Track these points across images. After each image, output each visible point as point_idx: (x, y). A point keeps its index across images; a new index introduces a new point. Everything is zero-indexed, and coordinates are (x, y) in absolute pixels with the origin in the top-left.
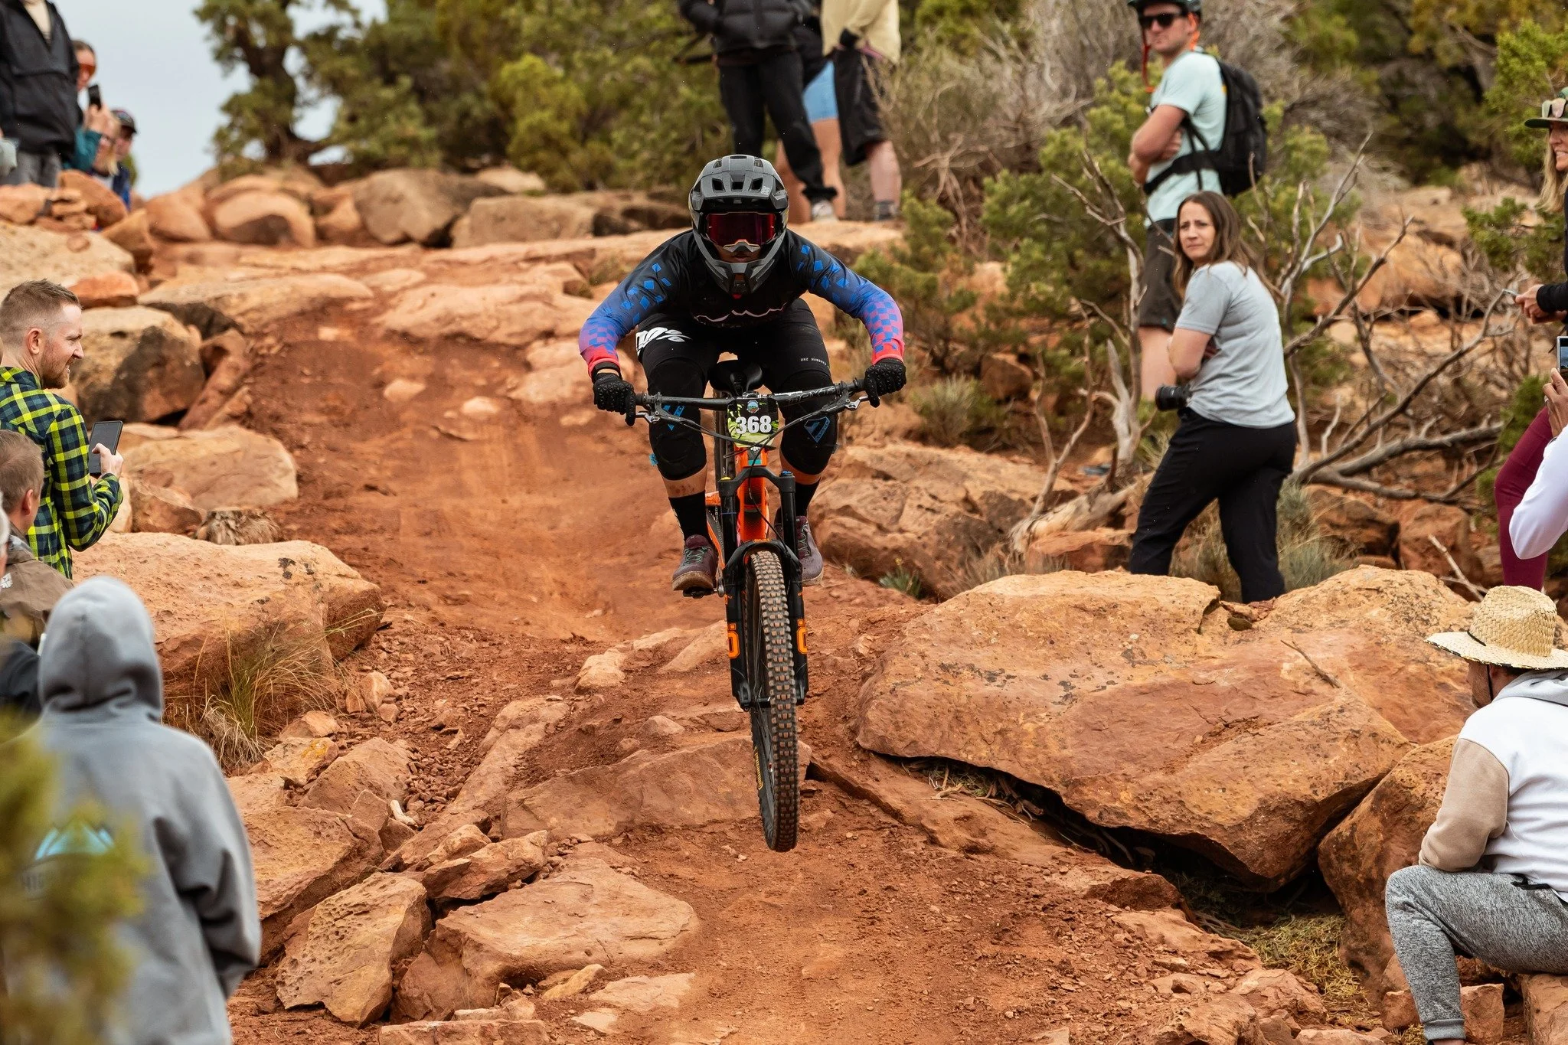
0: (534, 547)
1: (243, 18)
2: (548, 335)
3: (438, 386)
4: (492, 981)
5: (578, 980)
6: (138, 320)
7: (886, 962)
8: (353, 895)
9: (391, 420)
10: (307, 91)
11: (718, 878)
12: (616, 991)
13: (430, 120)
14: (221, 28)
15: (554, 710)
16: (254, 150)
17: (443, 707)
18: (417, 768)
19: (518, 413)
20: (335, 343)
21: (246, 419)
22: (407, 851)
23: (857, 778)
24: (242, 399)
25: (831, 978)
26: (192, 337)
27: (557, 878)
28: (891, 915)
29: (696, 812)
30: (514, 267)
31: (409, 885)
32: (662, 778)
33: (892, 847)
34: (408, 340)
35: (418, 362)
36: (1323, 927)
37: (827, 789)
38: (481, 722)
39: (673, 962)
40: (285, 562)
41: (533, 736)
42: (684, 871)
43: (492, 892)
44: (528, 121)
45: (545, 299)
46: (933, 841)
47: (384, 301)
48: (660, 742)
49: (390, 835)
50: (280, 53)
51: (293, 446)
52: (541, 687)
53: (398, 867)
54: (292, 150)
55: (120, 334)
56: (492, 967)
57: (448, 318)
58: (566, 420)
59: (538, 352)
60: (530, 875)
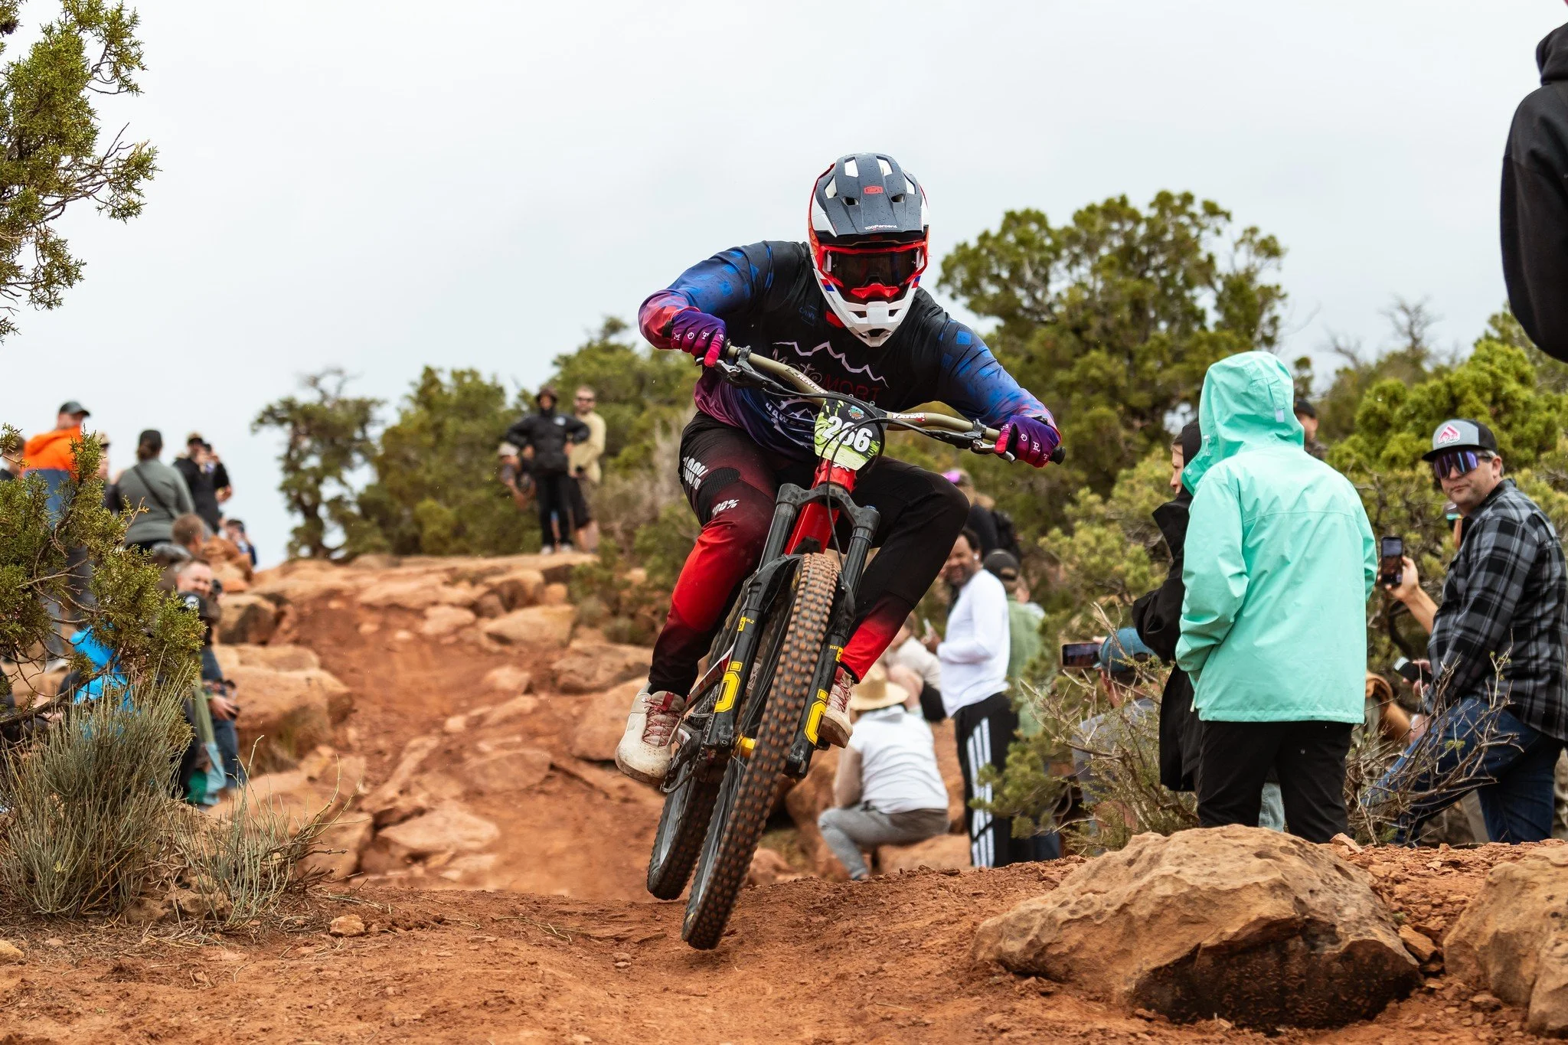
0: (428, 690)
1: (300, 490)
2: (435, 604)
3: (385, 627)
4: (404, 859)
5: (442, 859)
6: (246, 599)
7: (586, 849)
8: (339, 821)
9: (362, 642)
10: (329, 524)
11: (508, 814)
12: (462, 863)
13: (387, 536)
14: (289, 496)
15: (432, 742)
16: (305, 551)
17: (382, 743)
18: (369, 769)
19: (421, 638)
20: (338, 610)
21: (297, 642)
22: (365, 804)
23: (572, 769)
24: (294, 634)
25: (560, 856)
26: (270, 607)
27: (435, 814)
28: (589, 827)
29: (498, 785)
30: (420, 575)
31: (366, 818)
32: (483, 770)
33: (589, 799)
34: (371, 607)
35: (377, 617)
36: (788, 834)
37: (559, 775)
38: (399, 750)
39: (489, 849)
40: (308, 679)
41: (422, 754)
42: (493, 812)
43: (405, 818)
44: (431, 529)
45: (433, 587)
46: (607, 796)
47: (359, 590)
48: (480, 754)
49: (358, 798)
50: (315, 506)
51: (318, 653)
52: (426, 732)
53: (360, 810)
54: (321, 553)
55: (237, 607)
56: (403, 853)
57: (388, 597)
58: (444, 641)
59: (431, 612)
60: (420, 812)
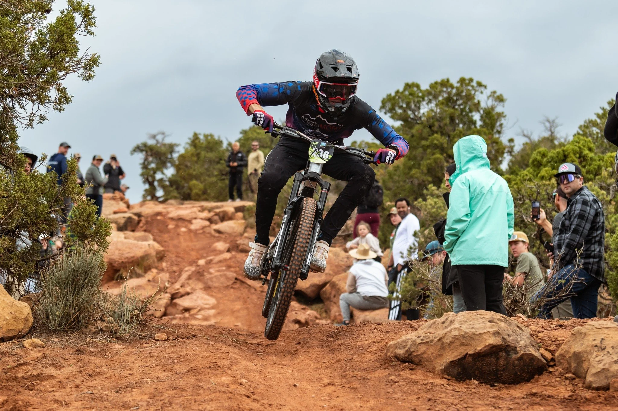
0: (193, 250)
1: (148, 176)
2: (195, 218)
3: (177, 226)
4: (181, 311)
5: (196, 311)
6: (127, 215)
7: (247, 308)
8: (158, 296)
9: (169, 231)
10: (158, 188)
11: (220, 295)
12: (202, 312)
13: (179, 193)
14: (144, 178)
15: (193, 269)
16: (149, 198)
17: (175, 268)
18: (170, 278)
19: (190, 231)
20: (160, 220)
21: (145, 231)
22: (168, 290)
23: (243, 280)
24: (144, 228)
25: (238, 311)
26: (136, 218)
27: (193, 295)
28: (249, 301)
29: (216, 285)
30: (190, 208)
31: (168, 295)
32: (211, 279)
33: (249, 291)
34: (172, 219)
35: (174, 223)
36: (321, 305)
37: (238, 282)
38: (181, 271)
39: (212, 308)
40: (149, 245)
41: (189, 273)
42: (214, 294)
43: (182, 296)
44: (195, 191)
45: (195, 212)
46: (256, 290)
47: (168, 213)
48: (210, 273)
49: (166, 288)
50: (153, 182)
51: (153, 235)
52: (191, 265)
53: (166, 293)
54: (155, 199)
55: (124, 217)
56: (181, 308)
57: (178, 216)
58: (198, 232)
59: (194, 221)
60: (188, 294)
